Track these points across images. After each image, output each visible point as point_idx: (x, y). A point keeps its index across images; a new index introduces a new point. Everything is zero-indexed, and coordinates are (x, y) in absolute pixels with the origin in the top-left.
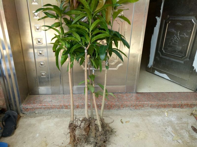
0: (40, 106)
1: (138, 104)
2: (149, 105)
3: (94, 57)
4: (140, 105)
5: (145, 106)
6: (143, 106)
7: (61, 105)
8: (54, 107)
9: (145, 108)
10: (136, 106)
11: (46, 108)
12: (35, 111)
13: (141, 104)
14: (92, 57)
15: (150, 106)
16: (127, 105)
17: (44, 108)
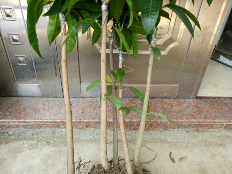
0: (15, 122)
1: (203, 122)
2: (224, 124)
3: (123, 25)
4: (206, 125)
5: (216, 126)
6: (211, 126)
7: (56, 122)
8: (43, 124)
9: (214, 130)
10: (199, 126)
11: (27, 126)
12: (7, 131)
13: (208, 122)
14: (119, 25)
15: (224, 126)
16: (180, 125)
17: (24, 126)
